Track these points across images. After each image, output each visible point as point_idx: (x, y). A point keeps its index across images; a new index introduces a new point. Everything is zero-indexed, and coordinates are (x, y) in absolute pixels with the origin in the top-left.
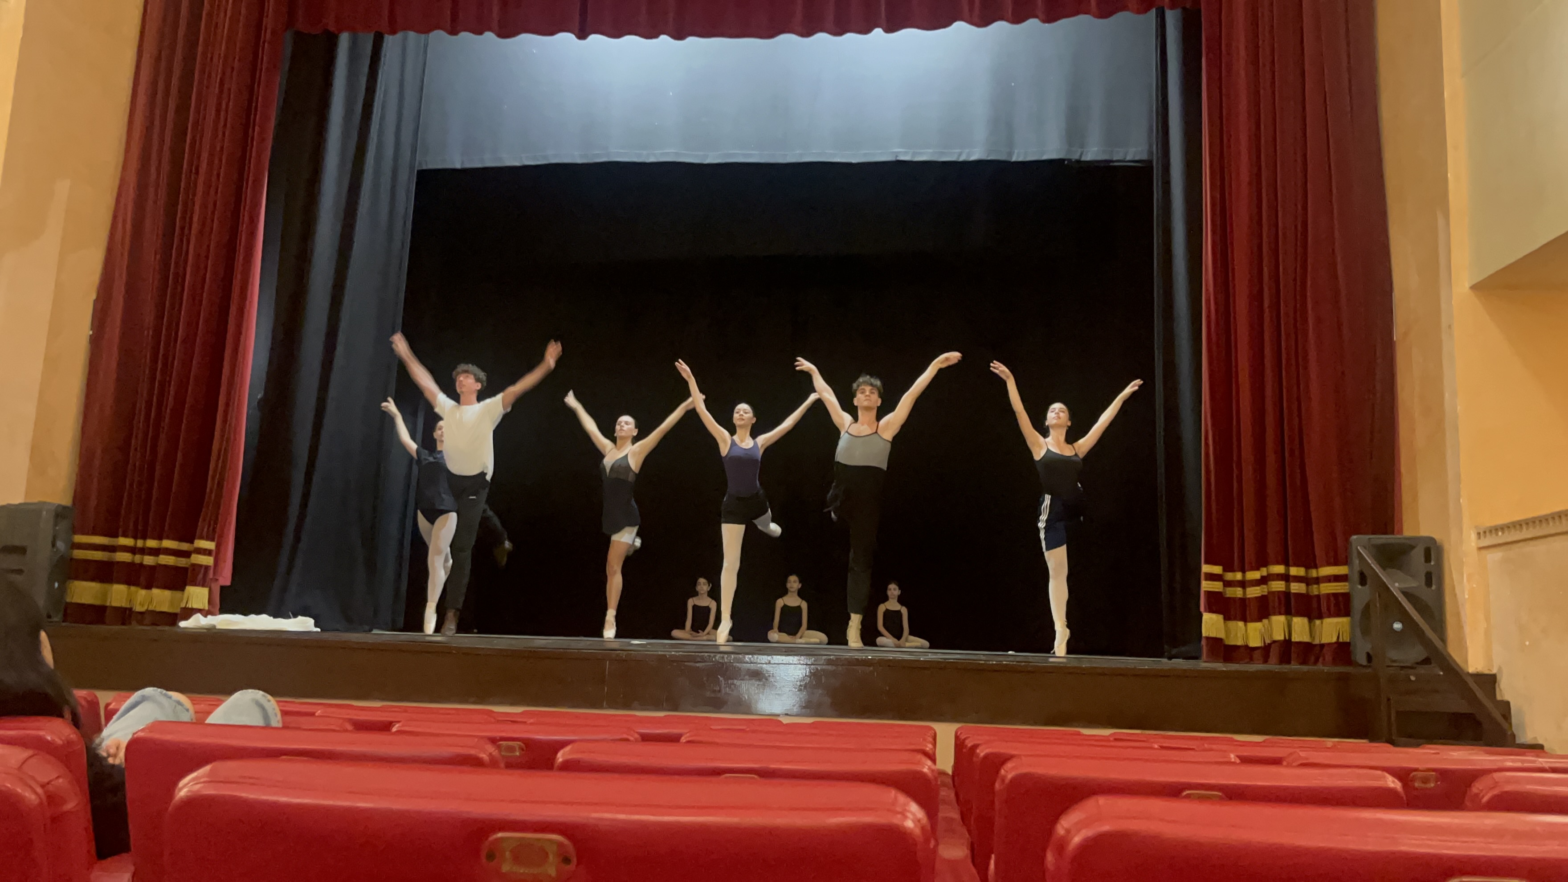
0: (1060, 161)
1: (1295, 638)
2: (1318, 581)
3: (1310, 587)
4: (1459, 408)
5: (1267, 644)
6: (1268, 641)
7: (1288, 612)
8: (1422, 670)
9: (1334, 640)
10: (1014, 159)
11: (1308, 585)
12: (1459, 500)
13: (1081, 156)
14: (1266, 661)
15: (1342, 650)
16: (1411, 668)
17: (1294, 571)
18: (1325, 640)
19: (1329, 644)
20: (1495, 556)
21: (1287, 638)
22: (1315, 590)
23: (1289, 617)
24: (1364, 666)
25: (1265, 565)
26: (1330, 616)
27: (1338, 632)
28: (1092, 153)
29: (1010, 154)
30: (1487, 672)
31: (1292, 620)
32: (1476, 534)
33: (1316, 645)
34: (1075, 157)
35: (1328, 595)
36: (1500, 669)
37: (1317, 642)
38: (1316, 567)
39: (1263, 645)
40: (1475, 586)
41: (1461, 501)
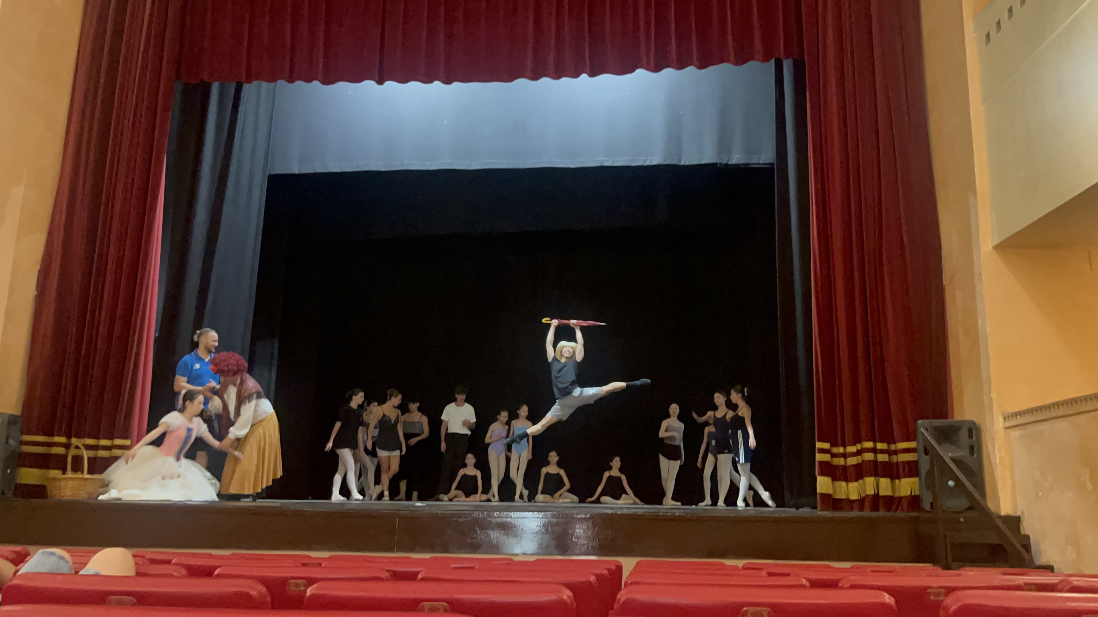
0: (714, 165)
1: (881, 494)
2: (896, 452)
3: (891, 456)
4: (988, 330)
5: (862, 497)
6: (863, 495)
7: (876, 474)
8: (969, 514)
9: (909, 494)
10: (682, 163)
11: (890, 455)
12: (991, 395)
13: (728, 160)
14: (862, 509)
15: (914, 501)
16: (961, 512)
17: (880, 446)
18: (902, 494)
19: (906, 497)
20: (1015, 433)
21: (876, 493)
22: (894, 459)
23: (877, 478)
24: (928, 512)
25: (860, 442)
26: (905, 477)
27: (911, 489)
28: (736, 158)
29: (680, 160)
30: (1013, 514)
31: (879, 480)
32: (1003, 418)
33: (896, 498)
34: (724, 161)
35: (904, 462)
36: (1023, 512)
37: (897, 495)
38: (894, 442)
39: (859, 498)
40: (1003, 454)
41: (992, 395)
